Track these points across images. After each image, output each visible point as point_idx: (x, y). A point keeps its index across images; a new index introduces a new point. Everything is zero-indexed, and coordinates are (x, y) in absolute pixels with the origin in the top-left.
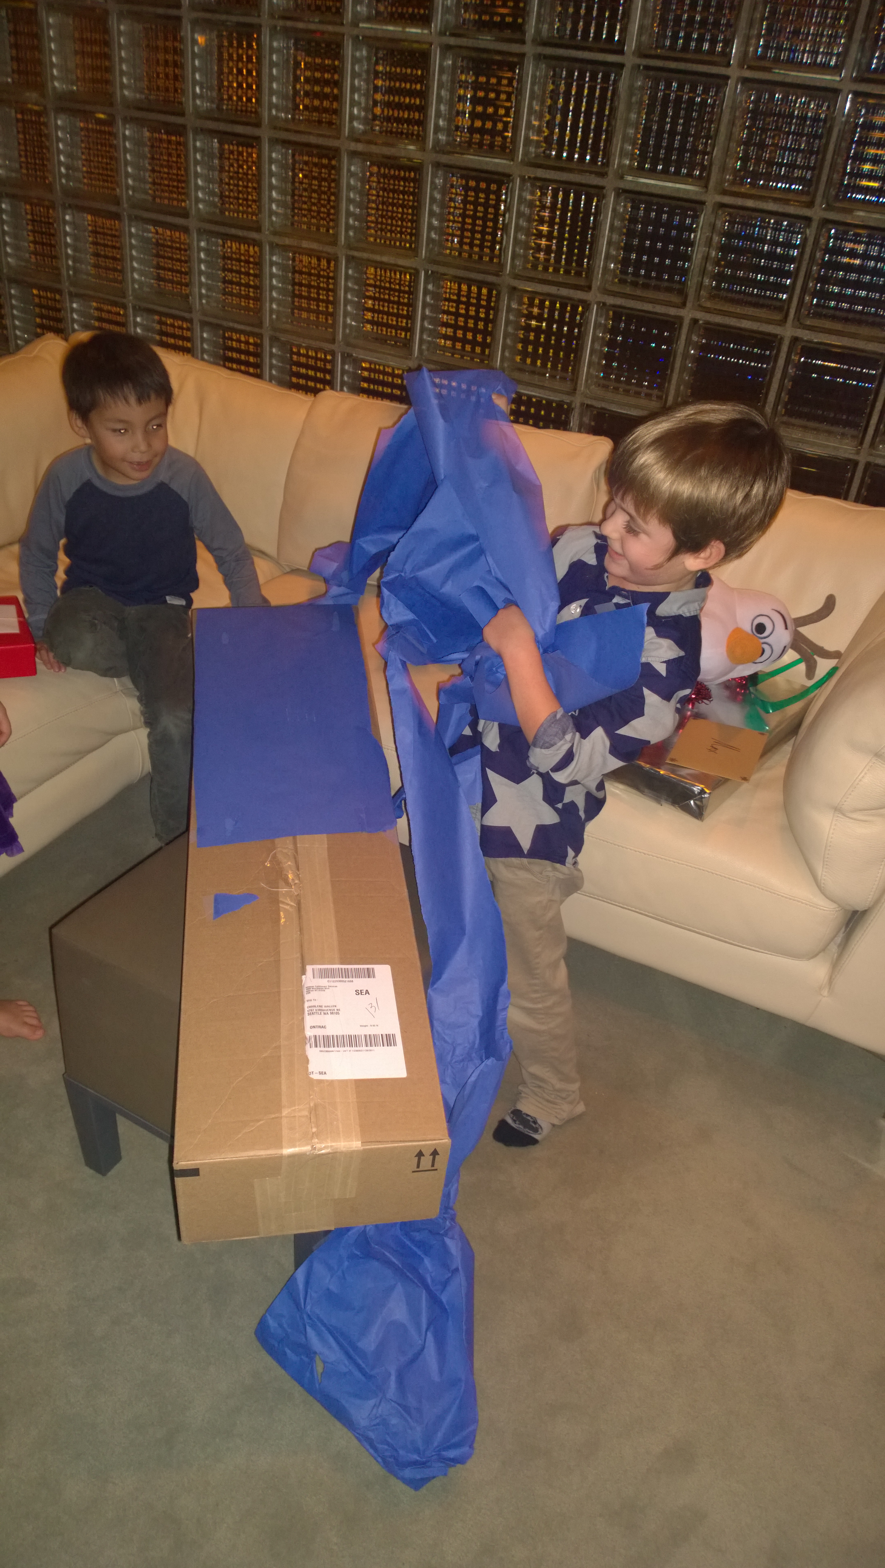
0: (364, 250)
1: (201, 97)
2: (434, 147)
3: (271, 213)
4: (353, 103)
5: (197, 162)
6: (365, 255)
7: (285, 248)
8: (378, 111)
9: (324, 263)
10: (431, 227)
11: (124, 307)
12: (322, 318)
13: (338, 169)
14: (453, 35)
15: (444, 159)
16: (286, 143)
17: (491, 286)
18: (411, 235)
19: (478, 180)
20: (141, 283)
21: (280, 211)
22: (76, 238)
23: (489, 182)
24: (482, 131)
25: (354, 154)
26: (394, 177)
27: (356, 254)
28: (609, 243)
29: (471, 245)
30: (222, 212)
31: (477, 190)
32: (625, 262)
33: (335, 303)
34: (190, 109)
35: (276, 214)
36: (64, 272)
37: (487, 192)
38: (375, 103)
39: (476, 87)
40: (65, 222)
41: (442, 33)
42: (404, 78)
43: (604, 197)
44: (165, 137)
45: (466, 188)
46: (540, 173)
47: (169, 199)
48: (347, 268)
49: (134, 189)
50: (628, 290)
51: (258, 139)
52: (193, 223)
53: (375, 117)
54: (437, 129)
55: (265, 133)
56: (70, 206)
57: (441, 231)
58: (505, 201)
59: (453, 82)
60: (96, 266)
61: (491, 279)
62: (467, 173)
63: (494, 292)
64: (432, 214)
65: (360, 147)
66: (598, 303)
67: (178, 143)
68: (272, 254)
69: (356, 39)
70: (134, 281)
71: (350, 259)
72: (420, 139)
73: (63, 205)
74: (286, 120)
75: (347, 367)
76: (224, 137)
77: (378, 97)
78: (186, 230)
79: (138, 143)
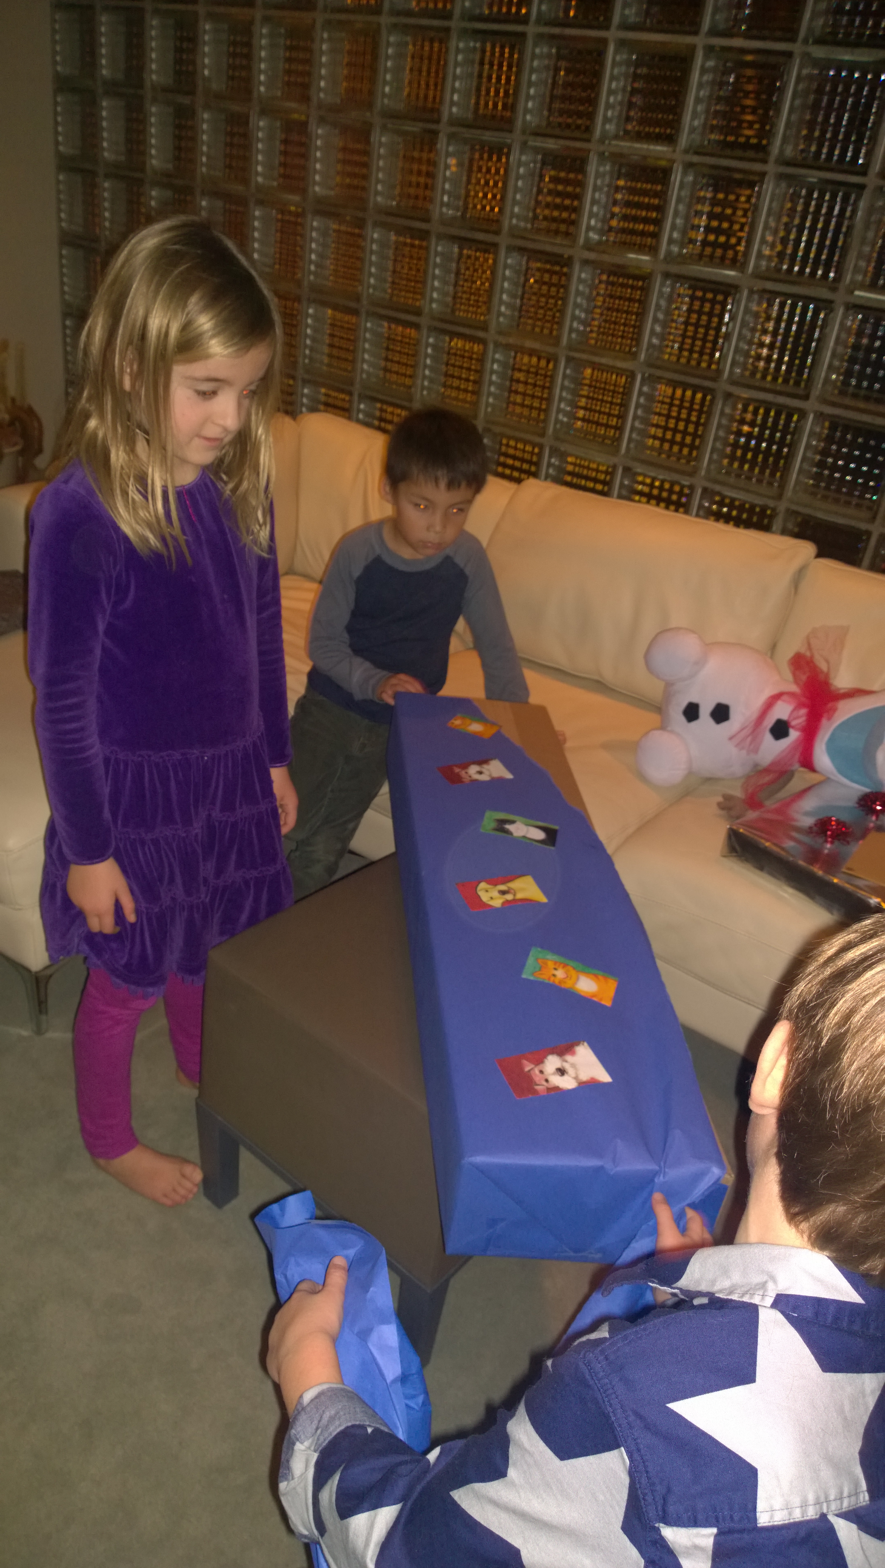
0: (584, 351)
1: (448, 205)
2: (665, 258)
3: (499, 314)
4: (591, 215)
5: (436, 265)
6: (584, 356)
7: (508, 347)
8: (614, 223)
9: (543, 363)
10: (653, 333)
11: (350, 394)
12: (534, 414)
13: (568, 276)
14: (697, 153)
15: (674, 269)
16: (522, 250)
17: (706, 391)
18: (632, 339)
19: (705, 291)
20: (368, 373)
21: (508, 313)
22: (315, 330)
23: (716, 292)
24: (715, 245)
25: (586, 262)
26: (622, 285)
27: (577, 355)
28: (834, 355)
29: (691, 351)
30: (453, 311)
31: (703, 300)
32: (848, 374)
33: (549, 400)
34: (436, 216)
35: (504, 315)
36: (300, 360)
37: (713, 302)
38: (613, 215)
39: (714, 202)
40: (308, 315)
41: (686, 151)
42: (645, 193)
43: (832, 310)
44: (408, 241)
45: (693, 298)
46: (770, 286)
47: (405, 297)
48: (565, 368)
49: (375, 287)
50: (848, 401)
51: (495, 245)
52: (424, 321)
53: (610, 229)
54: (671, 241)
55: (503, 241)
56: (314, 301)
57: (663, 337)
58: (731, 311)
59: (692, 196)
60: (330, 356)
61: (707, 384)
62: (696, 283)
63: (709, 398)
64: (656, 320)
65: (592, 256)
66: (815, 413)
67: (420, 247)
68: (495, 352)
69: (601, 155)
70: (362, 370)
71: (569, 359)
72: (653, 250)
73: (309, 299)
74: (525, 229)
75: (553, 460)
76: (463, 242)
77: (616, 210)
78: (417, 326)
79: (383, 244)
